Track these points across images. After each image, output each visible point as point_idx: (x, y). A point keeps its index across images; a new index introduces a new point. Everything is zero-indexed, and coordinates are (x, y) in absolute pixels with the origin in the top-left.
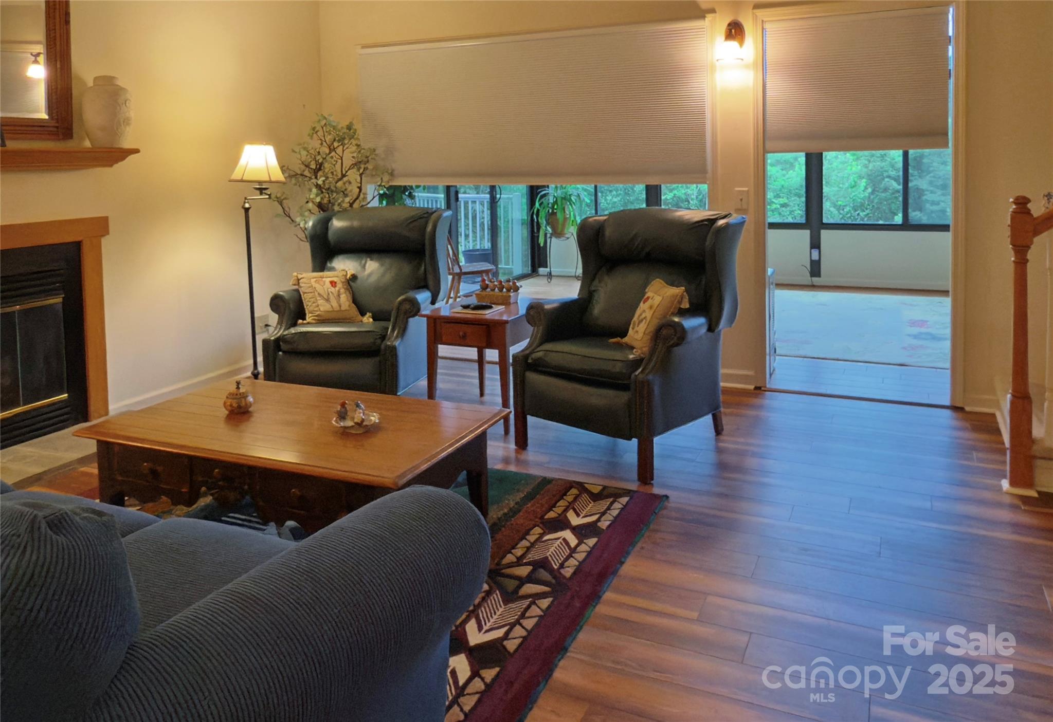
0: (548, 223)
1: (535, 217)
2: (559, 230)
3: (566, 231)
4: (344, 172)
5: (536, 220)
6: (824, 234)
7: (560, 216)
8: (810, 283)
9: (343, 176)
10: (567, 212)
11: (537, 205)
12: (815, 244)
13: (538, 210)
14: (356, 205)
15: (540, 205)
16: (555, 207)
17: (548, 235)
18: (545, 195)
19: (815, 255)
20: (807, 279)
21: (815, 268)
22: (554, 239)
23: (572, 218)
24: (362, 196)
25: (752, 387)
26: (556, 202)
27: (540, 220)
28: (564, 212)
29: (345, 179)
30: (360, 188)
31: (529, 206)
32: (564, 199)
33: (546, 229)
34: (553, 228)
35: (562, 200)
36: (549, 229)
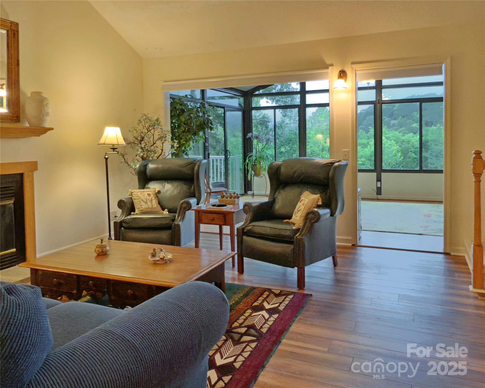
0: (252, 170)
1: (246, 166)
2: (258, 173)
3: (261, 173)
4: (154, 142)
5: (246, 168)
6: (383, 174)
7: (258, 166)
8: (376, 198)
9: (154, 144)
10: (262, 163)
11: (247, 161)
12: (379, 179)
13: (248, 163)
14: (160, 158)
15: (249, 161)
16: (256, 162)
17: (253, 175)
18: (251, 156)
19: (379, 184)
20: (375, 196)
21: (379, 191)
22: (255, 177)
23: (264, 167)
24: (163, 154)
25: (351, 245)
26: (256, 159)
27: (248, 168)
28: (260, 164)
29: (155, 145)
30: (162, 150)
31: (243, 162)
32: (260, 158)
33: (251, 172)
34: (255, 172)
35: (259, 159)
36: (253, 173)
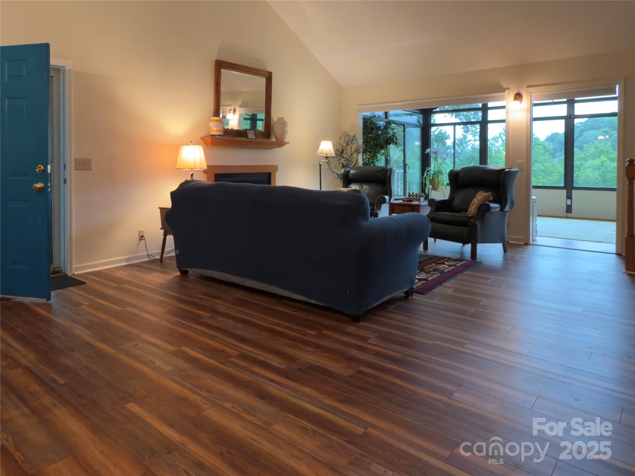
0: (430, 184)
1: (424, 181)
2: (436, 186)
3: (439, 187)
4: (352, 153)
5: (424, 182)
6: (574, 192)
7: (436, 180)
8: (566, 216)
9: (351, 155)
10: (440, 178)
11: (425, 175)
12: (569, 197)
13: (425, 178)
14: (355, 166)
15: (427, 175)
16: (434, 176)
17: (430, 189)
18: (428, 171)
19: (569, 202)
20: (564, 214)
21: (569, 209)
22: (433, 191)
23: (442, 182)
24: (357, 163)
25: (523, 243)
26: (434, 174)
27: (426, 182)
28: (438, 178)
29: (351, 157)
30: (357, 160)
31: (421, 175)
32: (438, 172)
33: (429, 186)
34: (433, 186)
35: (437, 173)
36: (431, 187)
